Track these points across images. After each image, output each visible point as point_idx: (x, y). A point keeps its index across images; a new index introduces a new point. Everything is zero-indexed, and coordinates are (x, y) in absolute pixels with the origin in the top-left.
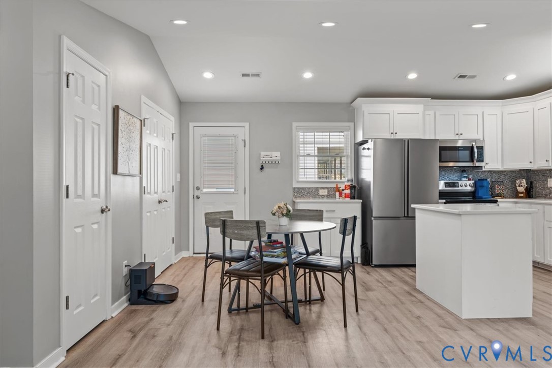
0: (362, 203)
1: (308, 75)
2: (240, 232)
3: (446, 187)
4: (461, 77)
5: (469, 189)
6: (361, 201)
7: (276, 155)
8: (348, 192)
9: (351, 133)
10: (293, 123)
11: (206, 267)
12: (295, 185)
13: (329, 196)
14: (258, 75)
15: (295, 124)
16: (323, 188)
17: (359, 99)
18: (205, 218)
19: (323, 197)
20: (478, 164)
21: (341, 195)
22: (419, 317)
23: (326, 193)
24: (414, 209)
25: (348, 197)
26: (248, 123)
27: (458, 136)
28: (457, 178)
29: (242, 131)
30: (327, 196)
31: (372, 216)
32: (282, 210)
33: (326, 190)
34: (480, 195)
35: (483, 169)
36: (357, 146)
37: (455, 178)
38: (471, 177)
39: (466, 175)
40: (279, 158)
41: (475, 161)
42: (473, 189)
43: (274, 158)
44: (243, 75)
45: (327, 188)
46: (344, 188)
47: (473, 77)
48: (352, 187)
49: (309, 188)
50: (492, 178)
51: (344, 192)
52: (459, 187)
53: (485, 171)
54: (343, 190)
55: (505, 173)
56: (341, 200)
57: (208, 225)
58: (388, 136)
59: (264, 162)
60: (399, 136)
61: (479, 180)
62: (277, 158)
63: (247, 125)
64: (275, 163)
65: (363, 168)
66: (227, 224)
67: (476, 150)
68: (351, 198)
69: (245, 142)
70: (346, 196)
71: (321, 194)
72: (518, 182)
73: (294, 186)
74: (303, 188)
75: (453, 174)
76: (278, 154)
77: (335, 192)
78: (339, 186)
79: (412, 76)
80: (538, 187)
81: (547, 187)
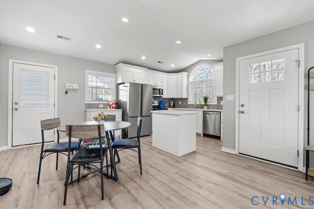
0: (122, 111)
1: (98, 46)
2: (84, 133)
4: (159, 62)
5: (157, 104)
6: (122, 110)
7: (76, 86)
8: (114, 106)
9: (115, 79)
10: (86, 70)
11: (42, 158)
13: (104, 108)
14: (68, 39)
16: (101, 104)
17: (121, 64)
18: (41, 124)
19: (101, 108)
20: (161, 95)
21: (110, 107)
22: (165, 160)
23: (103, 106)
24: (152, 113)
25: (114, 108)
26: (57, 66)
28: (154, 100)
29: (53, 70)
30: (103, 107)
31: (128, 117)
32: (101, 116)
33: (103, 105)
34: (161, 107)
35: (163, 97)
36: (117, 85)
38: (158, 100)
40: (77, 88)
42: (158, 105)
43: (74, 87)
44: (58, 36)
45: (103, 104)
46: (112, 104)
47: (163, 63)
48: (116, 104)
49: (94, 104)
51: (112, 106)
52: (154, 104)
53: (163, 98)
54: (111, 105)
56: (110, 109)
57: (43, 129)
58: (132, 82)
59: (68, 89)
60: (136, 82)
61: (161, 101)
62: (76, 88)
63: (56, 67)
64: (75, 90)
65: (120, 95)
66: (73, 128)
67: (161, 90)
68: (116, 109)
69: (55, 77)
70: (113, 107)
71: (100, 107)
72: (171, 102)
73: (86, 103)
74: (91, 104)
76: (77, 85)
77: (107, 106)
78: (109, 103)
79: (143, 58)
80: (176, 104)
81: (179, 104)
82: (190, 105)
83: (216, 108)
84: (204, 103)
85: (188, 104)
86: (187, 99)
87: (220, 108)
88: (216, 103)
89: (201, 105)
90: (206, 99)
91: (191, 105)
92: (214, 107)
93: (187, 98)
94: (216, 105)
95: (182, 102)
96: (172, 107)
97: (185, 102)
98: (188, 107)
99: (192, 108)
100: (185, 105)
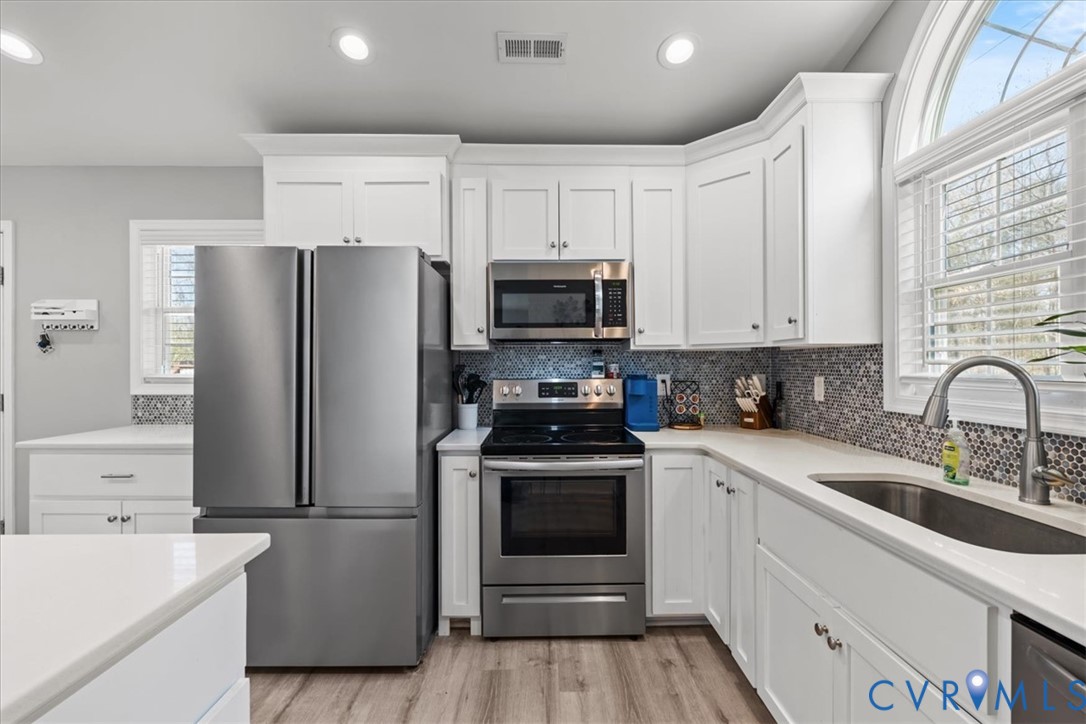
3: (540, 396)
7: (84, 309)
10: (131, 222)
12: (139, 389)
15: (135, 226)
26: (11, 223)
27: (556, 250)
28: (580, 371)
37: (574, 372)
38: (610, 368)
39: (602, 364)
40: (92, 316)
41: (599, 323)
49: (176, 398)
50: (677, 371)
52: (576, 396)
53: (644, 353)
55: (714, 358)
59: (50, 328)
62: (87, 316)
63: (7, 227)
64: (82, 330)
67: (599, 294)
69: (3, 273)
72: (741, 382)
73: (134, 392)
74: (161, 399)
75: (570, 361)
76: (91, 305)
81: (813, 402)
82: (911, 420)
85: (887, 407)
86: (873, 352)
93: (875, 348)
95: (838, 382)
96: (751, 420)
97: (859, 384)
98: (889, 445)
99: (926, 457)
100: (864, 413)
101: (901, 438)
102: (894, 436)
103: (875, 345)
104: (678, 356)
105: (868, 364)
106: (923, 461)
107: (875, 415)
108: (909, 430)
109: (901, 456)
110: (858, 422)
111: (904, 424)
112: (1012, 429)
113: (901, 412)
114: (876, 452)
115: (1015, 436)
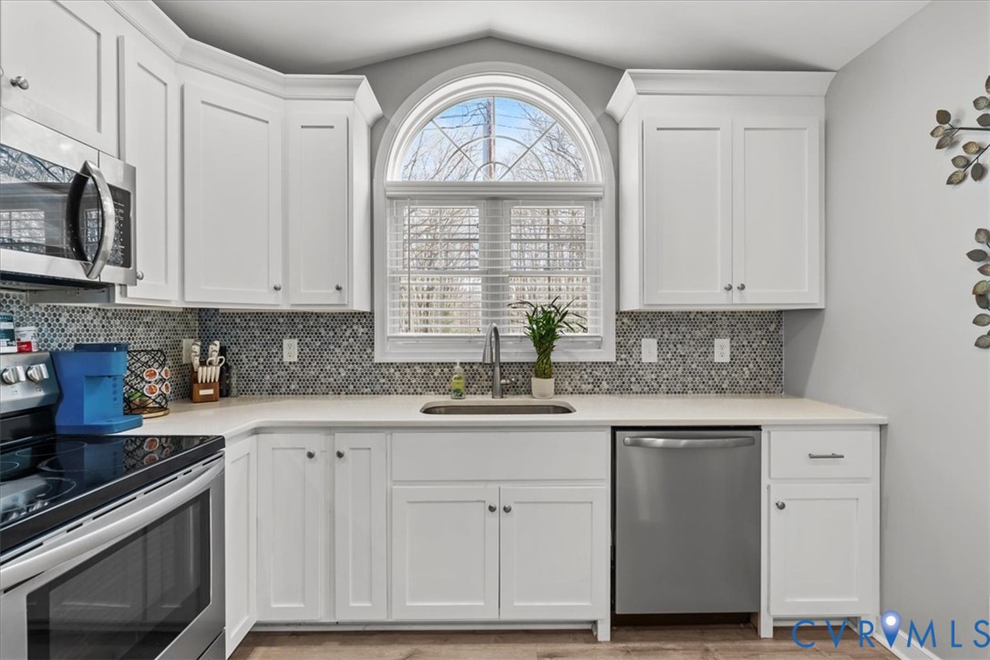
20: (109, 274)
41: (103, 258)
80: (247, 361)
81: (281, 363)
82: (398, 367)
83: (605, 385)
84: (528, 353)
85: (377, 359)
86: (367, 318)
87: (635, 388)
88: (608, 354)
89: (502, 365)
90: (545, 331)
91: (409, 365)
92: (597, 382)
93: (363, 314)
94: (609, 364)
95: (318, 343)
96: (211, 392)
97: (345, 343)
98: (378, 388)
99: (412, 391)
100: (350, 367)
101: (390, 380)
102: (382, 381)
103: (363, 313)
104: (109, 314)
105: (355, 327)
106: (409, 394)
107: (363, 367)
108: (397, 374)
109: (390, 394)
110: (343, 375)
111: (392, 370)
112: (469, 363)
113: (390, 361)
114: (365, 396)
115: (471, 367)
